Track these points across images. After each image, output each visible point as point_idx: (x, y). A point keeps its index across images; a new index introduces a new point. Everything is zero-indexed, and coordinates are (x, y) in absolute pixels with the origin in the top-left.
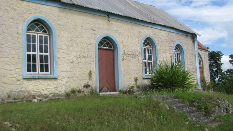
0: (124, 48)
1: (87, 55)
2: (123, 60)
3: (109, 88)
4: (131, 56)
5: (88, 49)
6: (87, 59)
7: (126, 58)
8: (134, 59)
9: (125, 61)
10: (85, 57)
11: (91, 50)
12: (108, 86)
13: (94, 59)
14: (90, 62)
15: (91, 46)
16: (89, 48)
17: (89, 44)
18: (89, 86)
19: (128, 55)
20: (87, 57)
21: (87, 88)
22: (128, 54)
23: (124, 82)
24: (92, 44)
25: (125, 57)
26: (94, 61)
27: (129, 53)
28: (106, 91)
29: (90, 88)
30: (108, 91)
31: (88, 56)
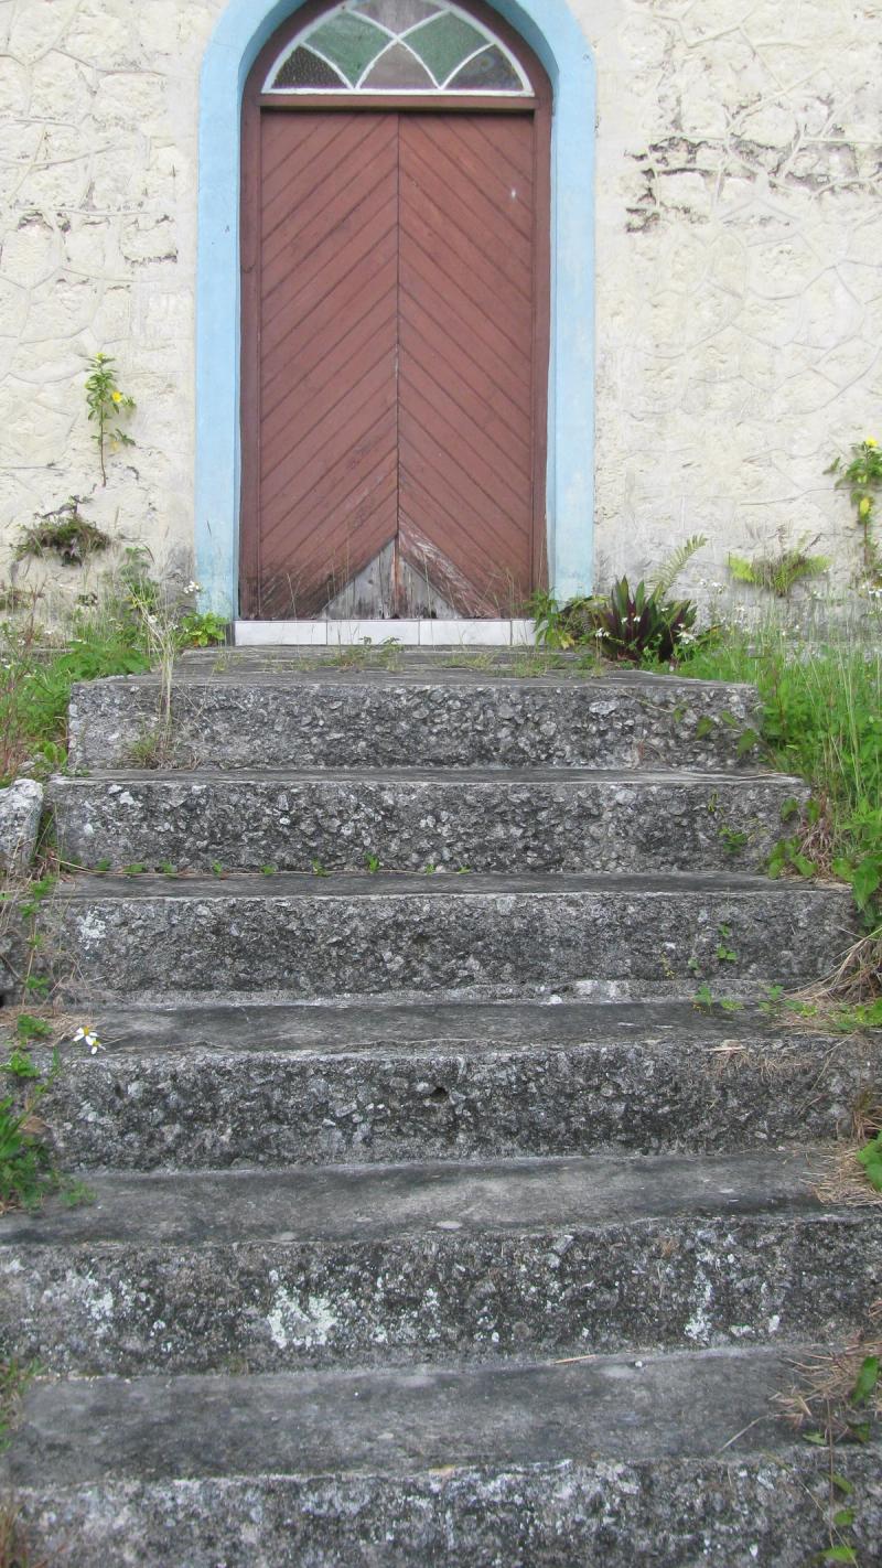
0: (666, 64)
1: (76, 194)
2: (644, 219)
3: (449, 570)
4: (801, 165)
5: (102, 126)
6: (79, 241)
7: (697, 201)
8: (847, 199)
9: (674, 229)
10: (51, 218)
11: (147, 128)
12: (426, 549)
13: (181, 234)
14: (120, 271)
15: (138, 82)
16: (106, 106)
17: (108, 63)
18: (102, 543)
19: (736, 162)
20: (75, 221)
21: (70, 560)
22: (747, 149)
23: (641, 508)
24: (161, 64)
25: (672, 190)
26: (172, 257)
27: (764, 128)
28: (400, 609)
29: (110, 561)
30: (439, 606)
31: (87, 205)
